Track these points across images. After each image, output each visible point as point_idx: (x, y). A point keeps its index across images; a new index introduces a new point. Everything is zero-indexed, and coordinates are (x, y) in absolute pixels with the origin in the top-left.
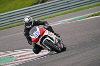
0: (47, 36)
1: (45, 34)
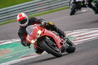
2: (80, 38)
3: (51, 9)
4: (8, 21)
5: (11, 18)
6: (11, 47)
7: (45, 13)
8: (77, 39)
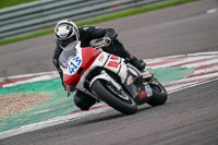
0: (102, 68)
1: (97, 63)
2: (203, 71)
3: (139, 6)
4: (41, 31)
5: (49, 24)
6: (49, 89)
7: (127, 15)
8: (196, 72)
